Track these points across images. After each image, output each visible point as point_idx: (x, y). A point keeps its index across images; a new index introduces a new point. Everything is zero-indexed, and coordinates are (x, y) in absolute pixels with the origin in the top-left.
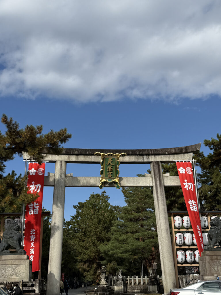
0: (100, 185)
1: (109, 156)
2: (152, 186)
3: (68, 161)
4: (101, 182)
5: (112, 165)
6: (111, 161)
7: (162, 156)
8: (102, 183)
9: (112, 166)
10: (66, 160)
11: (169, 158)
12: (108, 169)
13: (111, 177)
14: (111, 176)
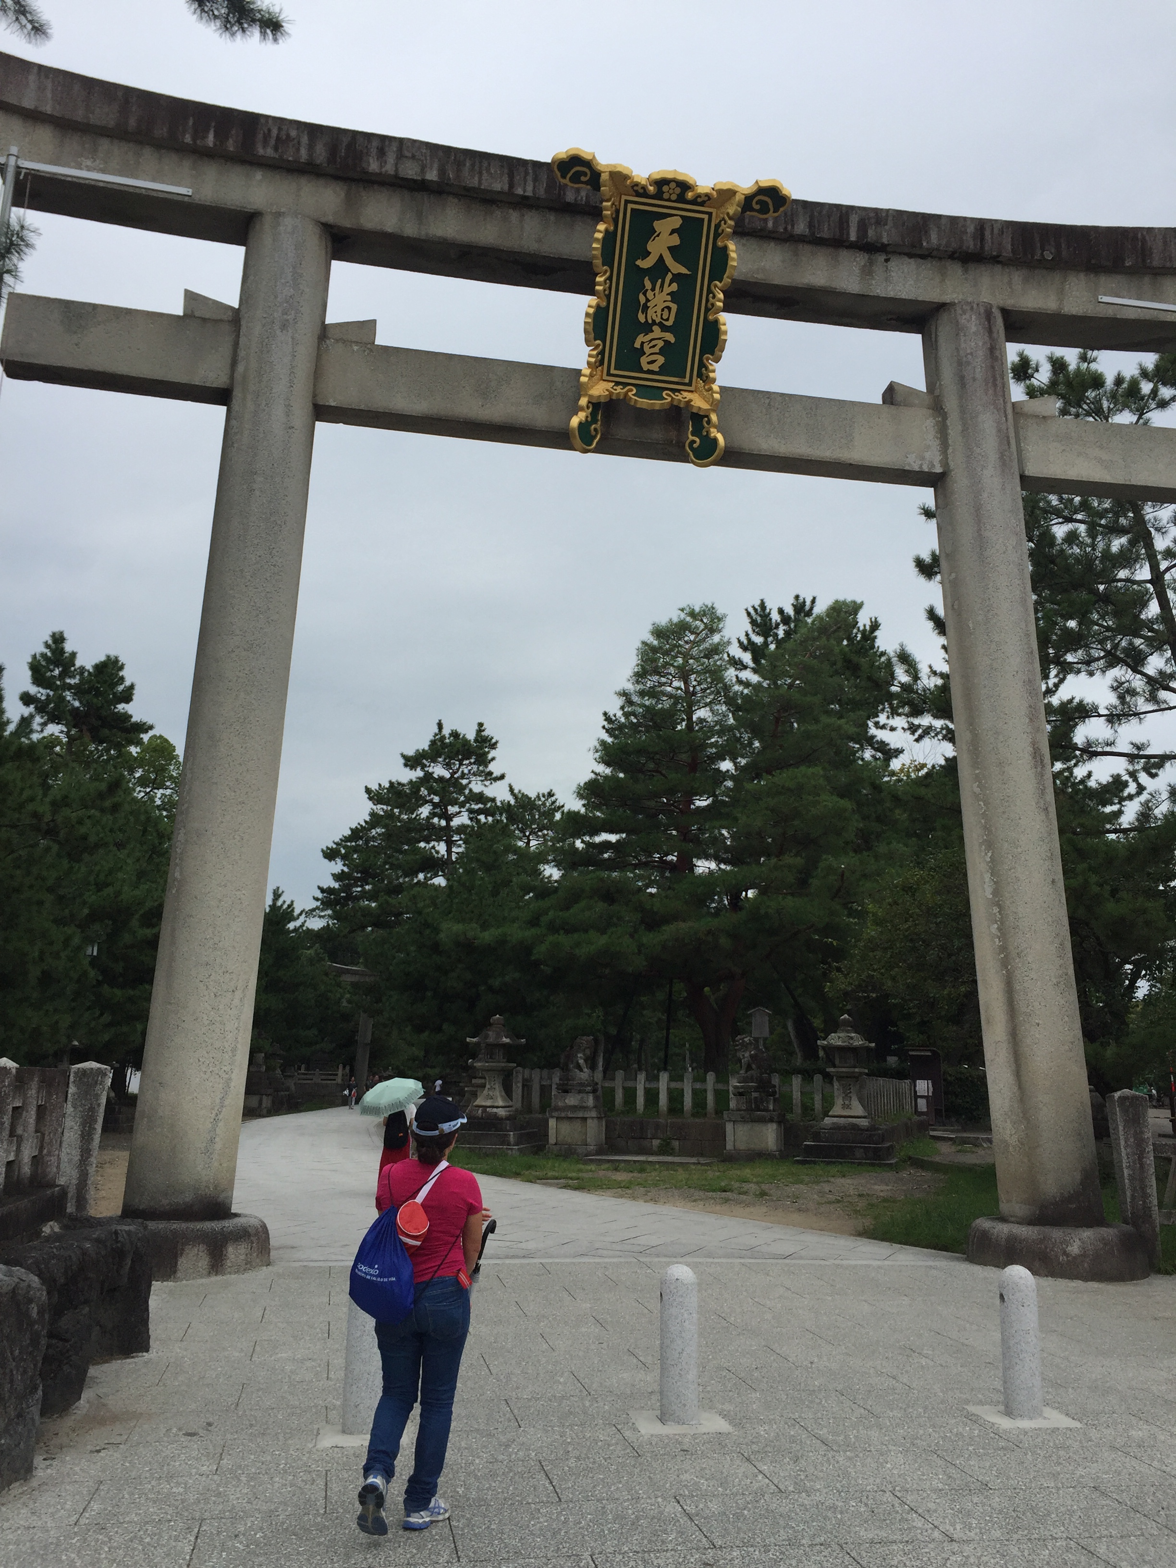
0: (575, 421)
1: (659, 195)
2: (938, 470)
3: (347, 223)
4: (583, 401)
5: (677, 277)
6: (675, 240)
7: (1017, 277)
8: (596, 406)
9: (674, 287)
10: (330, 219)
11: (1061, 292)
12: (645, 308)
13: (663, 370)
14: (661, 360)
